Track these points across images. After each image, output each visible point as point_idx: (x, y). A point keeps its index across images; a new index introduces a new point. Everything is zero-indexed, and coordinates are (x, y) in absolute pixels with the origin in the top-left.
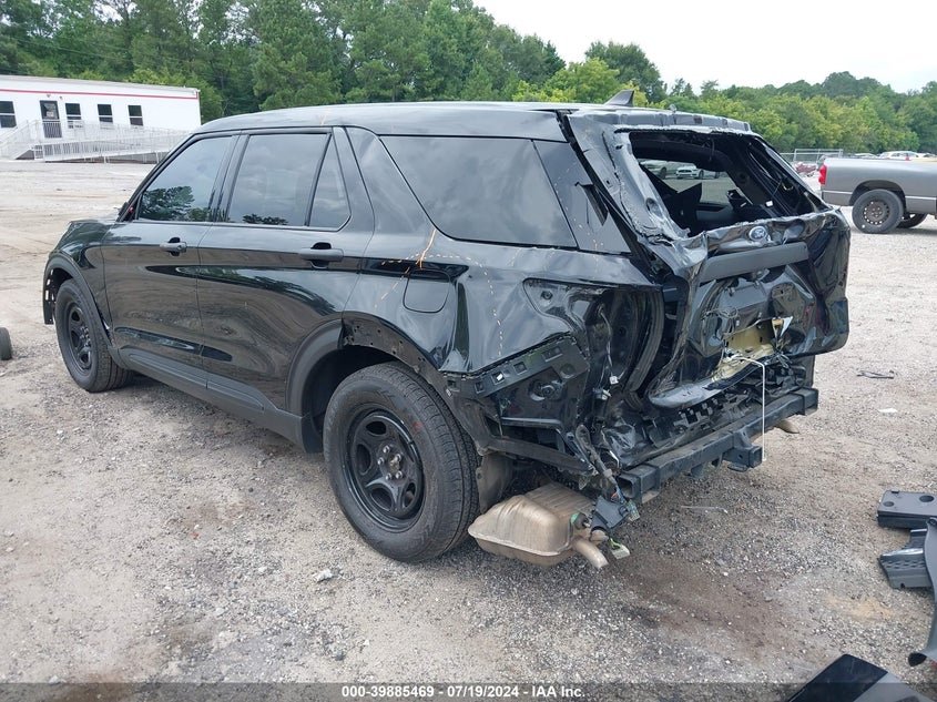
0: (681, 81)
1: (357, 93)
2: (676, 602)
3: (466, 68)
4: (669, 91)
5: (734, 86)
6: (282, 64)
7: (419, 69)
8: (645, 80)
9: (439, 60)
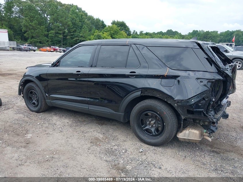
0: (135, 31)
1: (52, 32)
2: (219, 149)
3: (81, 26)
4: (132, 33)
5: (147, 32)
6: (30, 23)
7: (69, 26)
8: (126, 30)
9: (74, 24)
